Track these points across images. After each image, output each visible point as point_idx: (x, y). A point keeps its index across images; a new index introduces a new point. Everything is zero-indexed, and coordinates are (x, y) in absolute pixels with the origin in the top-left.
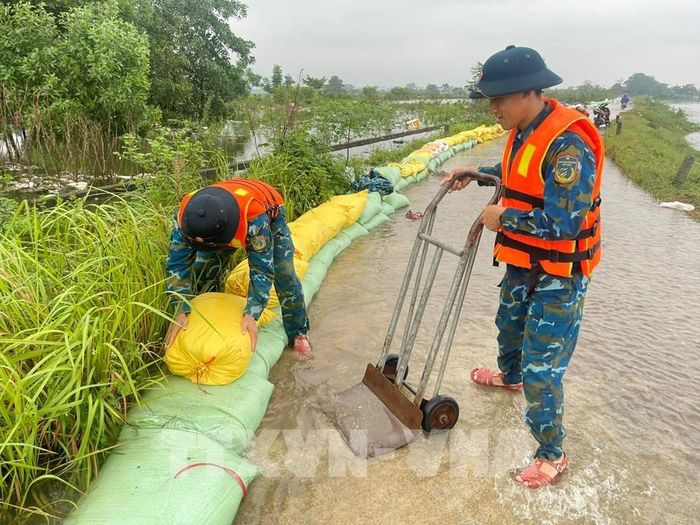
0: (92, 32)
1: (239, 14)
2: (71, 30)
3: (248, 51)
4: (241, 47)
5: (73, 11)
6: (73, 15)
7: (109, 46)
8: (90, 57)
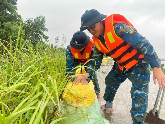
0: (11, 28)
1: (46, 31)
2: (5, 27)
3: (47, 39)
4: (46, 38)
5: (6, 22)
6: (6, 23)
7: (15, 31)
8: (9, 33)
